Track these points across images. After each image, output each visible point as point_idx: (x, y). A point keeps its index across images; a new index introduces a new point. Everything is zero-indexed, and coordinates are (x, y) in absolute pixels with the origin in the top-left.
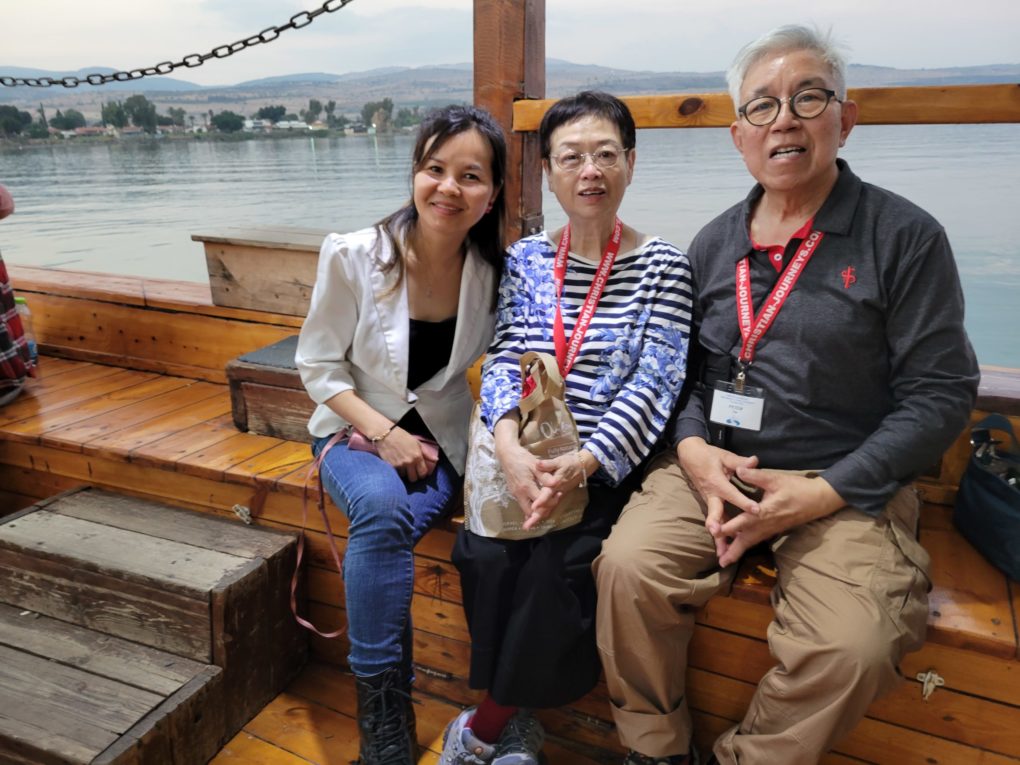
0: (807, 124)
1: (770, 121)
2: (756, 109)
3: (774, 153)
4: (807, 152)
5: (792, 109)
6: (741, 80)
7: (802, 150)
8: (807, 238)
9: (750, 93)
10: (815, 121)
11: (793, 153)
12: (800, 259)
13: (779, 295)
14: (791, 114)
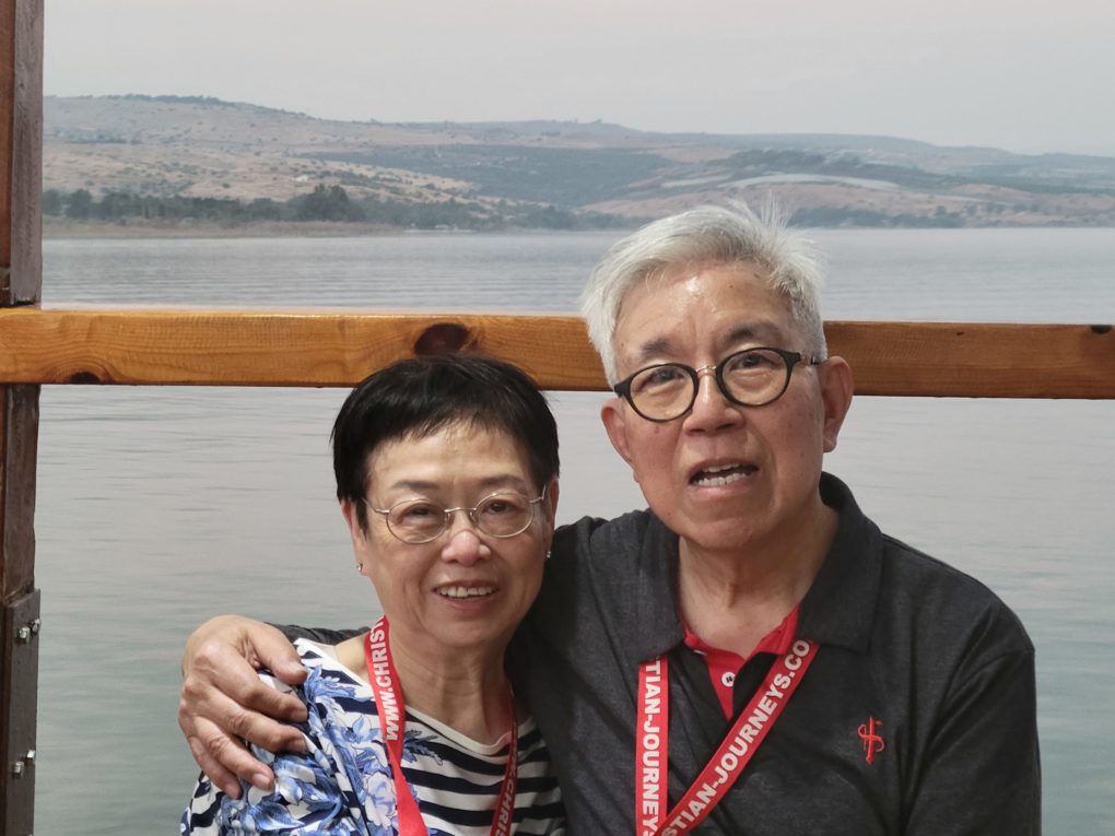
0: (754, 415)
1: (681, 410)
2: (650, 380)
3: (697, 475)
4: (760, 474)
5: (720, 385)
6: (613, 322)
7: (748, 468)
9: (634, 350)
10: (769, 411)
11: (735, 476)
12: (774, 692)
13: (728, 763)
14: (721, 397)
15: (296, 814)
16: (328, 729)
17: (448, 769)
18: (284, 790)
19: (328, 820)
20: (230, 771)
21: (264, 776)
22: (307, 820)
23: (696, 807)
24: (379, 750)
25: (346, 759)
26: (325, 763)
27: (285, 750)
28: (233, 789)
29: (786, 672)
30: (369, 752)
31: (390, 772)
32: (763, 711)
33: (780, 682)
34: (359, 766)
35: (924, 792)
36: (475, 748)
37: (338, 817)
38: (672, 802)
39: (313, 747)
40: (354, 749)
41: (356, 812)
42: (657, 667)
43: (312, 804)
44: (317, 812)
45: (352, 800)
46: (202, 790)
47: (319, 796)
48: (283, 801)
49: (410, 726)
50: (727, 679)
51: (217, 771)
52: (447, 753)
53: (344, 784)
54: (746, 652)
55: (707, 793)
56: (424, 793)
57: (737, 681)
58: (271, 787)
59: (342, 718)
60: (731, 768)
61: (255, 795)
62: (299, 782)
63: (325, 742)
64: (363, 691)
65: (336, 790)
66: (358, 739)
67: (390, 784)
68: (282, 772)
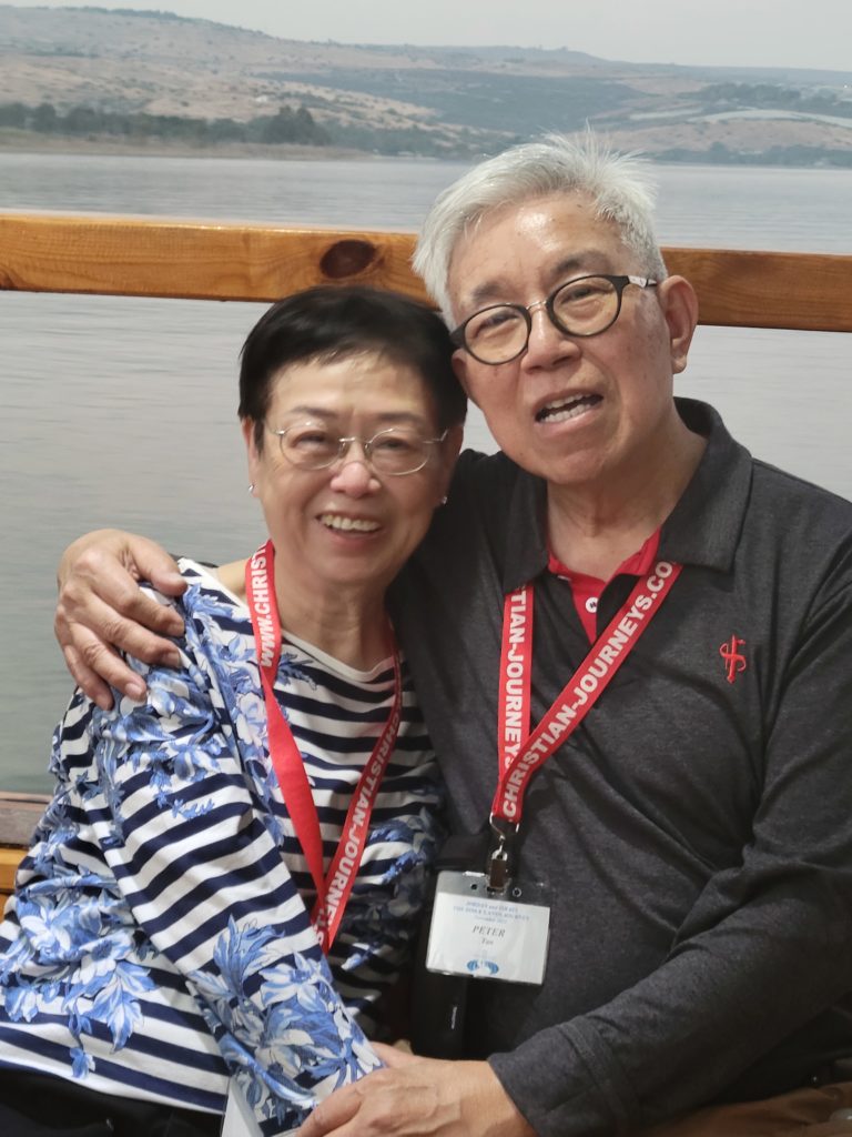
1: (518, 350)
5: (554, 320)
8: (651, 572)
12: (635, 613)
13: (587, 685)
14: (554, 331)
15: (167, 727)
16: (205, 645)
17: (321, 695)
18: (156, 702)
19: (200, 734)
20: (103, 680)
21: (136, 686)
22: (178, 734)
23: (556, 729)
24: (254, 671)
25: (220, 678)
26: (200, 679)
27: (159, 662)
28: (104, 700)
29: (648, 593)
30: (243, 672)
31: (262, 694)
32: (623, 633)
33: (642, 604)
34: (234, 684)
35: (784, 711)
36: (350, 675)
37: (210, 733)
38: (533, 724)
39: (187, 662)
40: (230, 667)
41: (227, 729)
42: (522, 597)
43: (184, 718)
44: (189, 726)
45: (225, 717)
46: (76, 703)
47: (191, 711)
48: (156, 714)
49: (286, 649)
50: (591, 605)
51: (89, 681)
52: (322, 678)
53: (218, 702)
54: (607, 576)
55: (567, 715)
56: (296, 717)
57: (600, 606)
58: (143, 698)
59: (219, 636)
60: (591, 689)
61: (127, 706)
62: (173, 696)
63: (200, 657)
64: (241, 612)
65: (209, 706)
66: (233, 658)
67: (261, 704)
68: (155, 685)
